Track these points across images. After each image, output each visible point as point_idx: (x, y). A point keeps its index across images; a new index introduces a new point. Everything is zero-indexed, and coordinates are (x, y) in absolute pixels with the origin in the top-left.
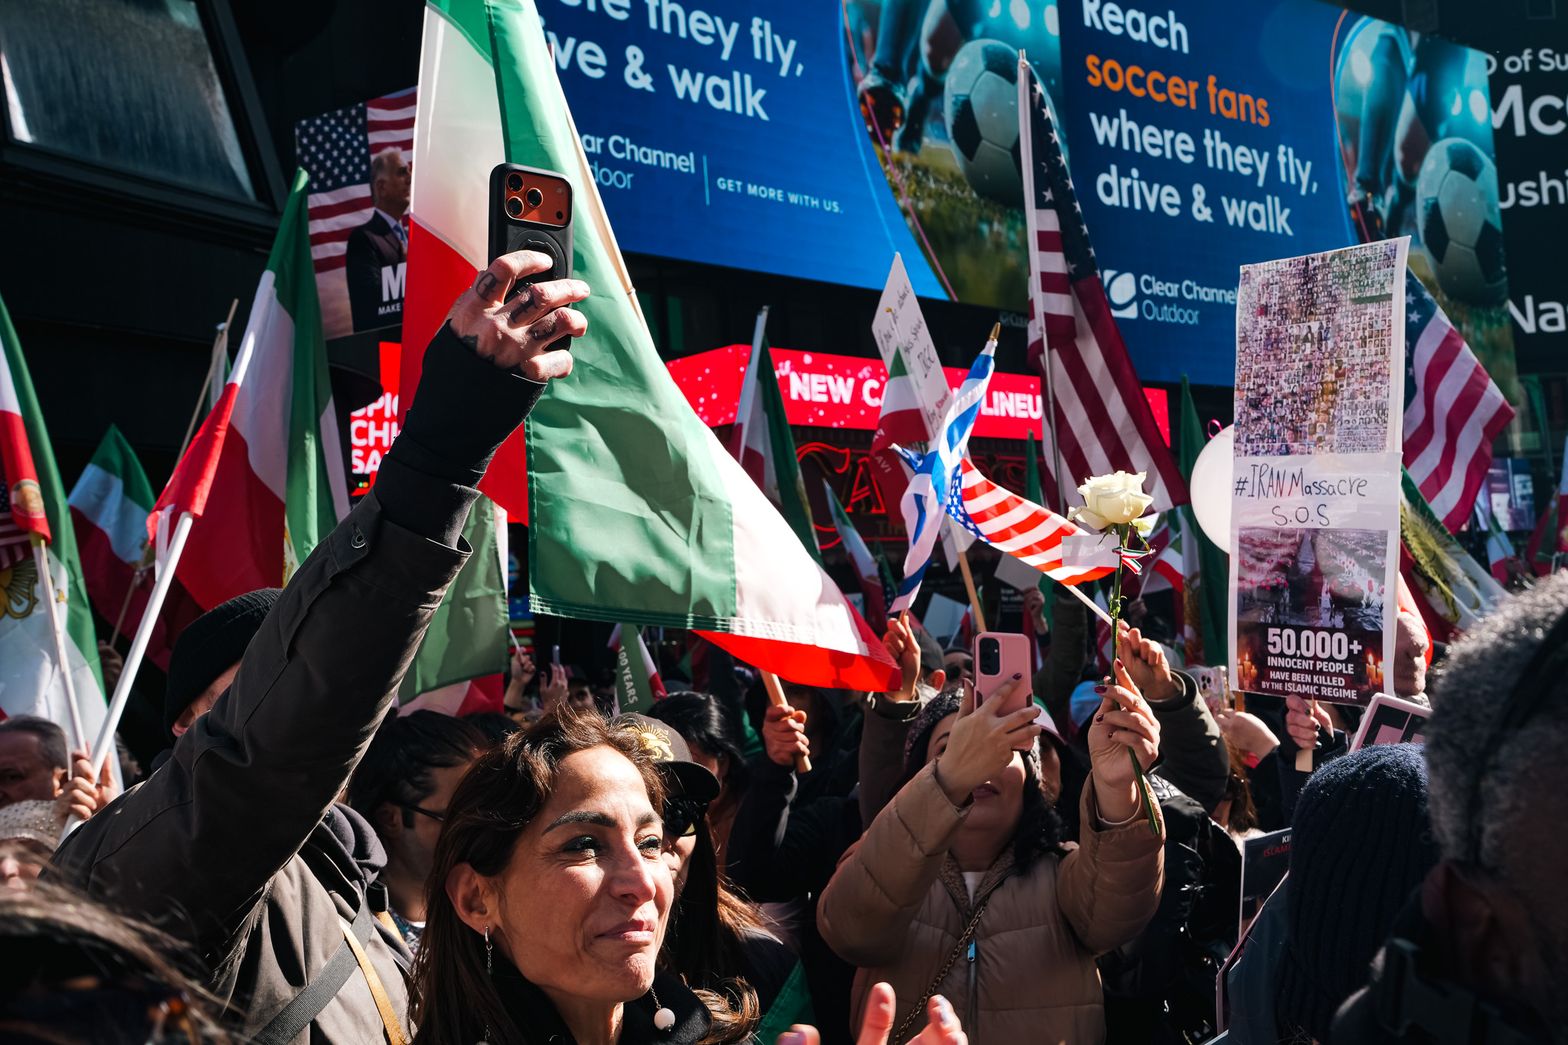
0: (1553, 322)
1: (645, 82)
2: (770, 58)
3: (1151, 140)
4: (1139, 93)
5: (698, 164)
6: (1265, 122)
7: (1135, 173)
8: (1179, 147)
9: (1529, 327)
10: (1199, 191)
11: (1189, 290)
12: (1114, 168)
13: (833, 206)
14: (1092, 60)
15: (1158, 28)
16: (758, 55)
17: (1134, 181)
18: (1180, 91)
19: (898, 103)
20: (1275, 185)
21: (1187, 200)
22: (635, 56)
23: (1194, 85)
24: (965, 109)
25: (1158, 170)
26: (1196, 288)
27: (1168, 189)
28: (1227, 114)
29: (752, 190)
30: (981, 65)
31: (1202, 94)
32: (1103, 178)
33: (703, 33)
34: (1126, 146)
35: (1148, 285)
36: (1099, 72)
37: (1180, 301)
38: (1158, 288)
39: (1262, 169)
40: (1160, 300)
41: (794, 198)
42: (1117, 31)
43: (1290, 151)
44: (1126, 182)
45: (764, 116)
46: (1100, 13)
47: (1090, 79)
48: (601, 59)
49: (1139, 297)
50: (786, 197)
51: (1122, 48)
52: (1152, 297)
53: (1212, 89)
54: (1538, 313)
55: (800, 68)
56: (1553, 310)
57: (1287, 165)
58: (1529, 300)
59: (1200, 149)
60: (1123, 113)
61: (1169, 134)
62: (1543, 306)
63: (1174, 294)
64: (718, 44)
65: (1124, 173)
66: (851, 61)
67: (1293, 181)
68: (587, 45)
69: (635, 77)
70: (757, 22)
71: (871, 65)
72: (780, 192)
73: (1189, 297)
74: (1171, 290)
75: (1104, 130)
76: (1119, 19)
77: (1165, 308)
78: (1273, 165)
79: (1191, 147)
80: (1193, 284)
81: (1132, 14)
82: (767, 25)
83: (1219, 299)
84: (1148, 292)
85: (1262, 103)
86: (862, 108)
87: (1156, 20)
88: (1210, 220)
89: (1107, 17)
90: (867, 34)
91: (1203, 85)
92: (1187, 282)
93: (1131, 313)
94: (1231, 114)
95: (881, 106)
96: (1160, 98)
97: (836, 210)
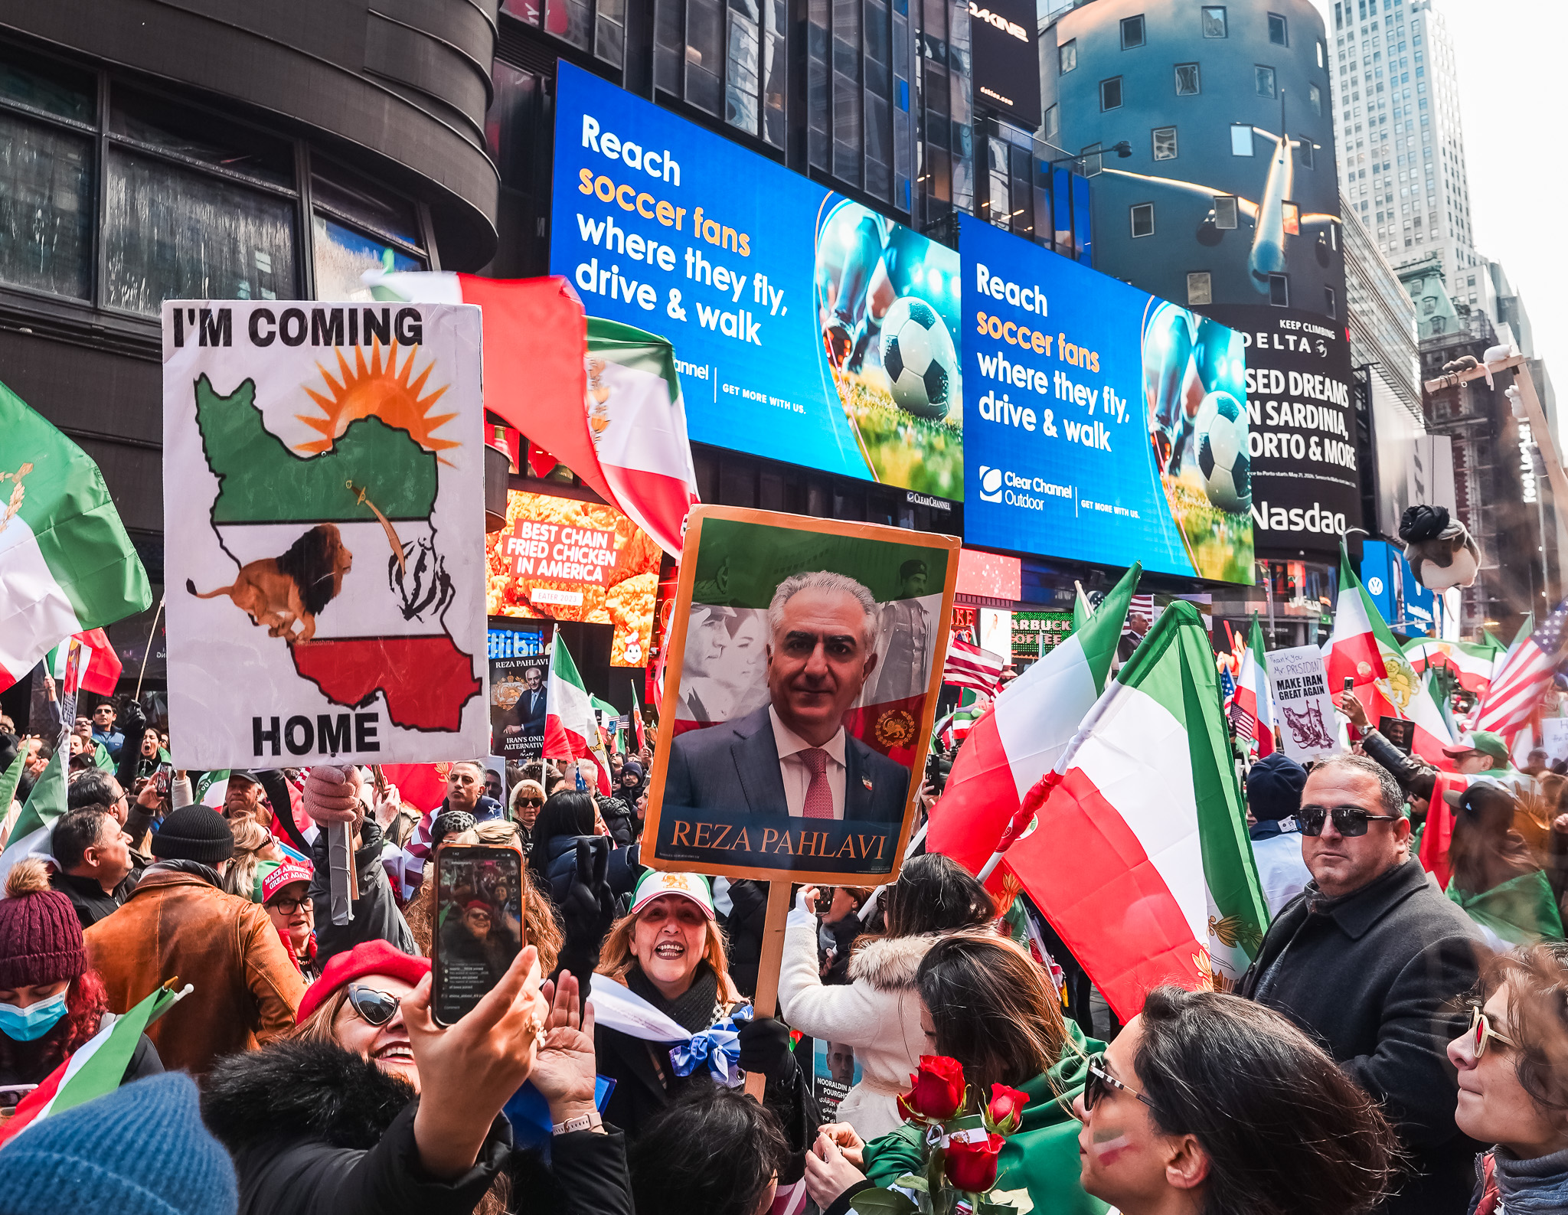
0: (1279, 523)
1: (680, 314)
2: (765, 302)
3: (1018, 375)
4: (1012, 341)
5: (711, 373)
6: (1096, 369)
7: (1006, 397)
8: (1037, 382)
9: (1264, 526)
10: (1049, 414)
11: (1038, 485)
12: (991, 393)
13: (799, 408)
14: (981, 316)
15: (1027, 297)
16: (757, 300)
17: (1005, 403)
18: (1040, 343)
19: (848, 338)
20: (1100, 415)
21: (1041, 420)
22: (675, 295)
23: (1050, 339)
24: (894, 347)
25: (1021, 397)
26: (1043, 484)
27: (1028, 411)
28: (1070, 361)
29: (746, 394)
30: (908, 314)
31: (1054, 346)
32: (983, 400)
33: (722, 282)
34: (1001, 378)
35: (1010, 479)
36: (986, 325)
37: (1032, 493)
38: (1017, 482)
39: (1093, 402)
40: (1018, 491)
41: (773, 401)
42: (1000, 297)
43: (1112, 390)
44: (999, 404)
45: (758, 342)
46: (988, 283)
47: (979, 328)
48: (653, 297)
49: (1004, 487)
50: (768, 400)
51: (1002, 310)
52: (1012, 488)
53: (1061, 342)
54: (1270, 515)
55: (785, 310)
56: (1280, 514)
57: (1109, 401)
58: (1264, 505)
59: (1052, 384)
60: (1000, 354)
61: (1031, 372)
62: (1274, 510)
63: (1027, 487)
64: (731, 290)
65: (998, 397)
66: (819, 307)
67: (1113, 413)
68: (645, 287)
69: (674, 310)
70: (758, 276)
71: (833, 311)
72: (764, 396)
73: (1037, 490)
74: (1025, 483)
75: (987, 366)
76: (1001, 288)
77: (1021, 496)
78: (1100, 399)
79: (1045, 383)
80: (1041, 481)
81: (1010, 285)
82: (765, 279)
83: (1058, 494)
84: (1010, 484)
85: (1095, 356)
86: (824, 339)
87: (1027, 292)
88: (1056, 436)
89: (993, 286)
90: (831, 288)
91: (1056, 339)
92: (1036, 479)
93: (997, 499)
94: (1073, 362)
95: (839, 338)
96: (1026, 346)
97: (801, 411)
